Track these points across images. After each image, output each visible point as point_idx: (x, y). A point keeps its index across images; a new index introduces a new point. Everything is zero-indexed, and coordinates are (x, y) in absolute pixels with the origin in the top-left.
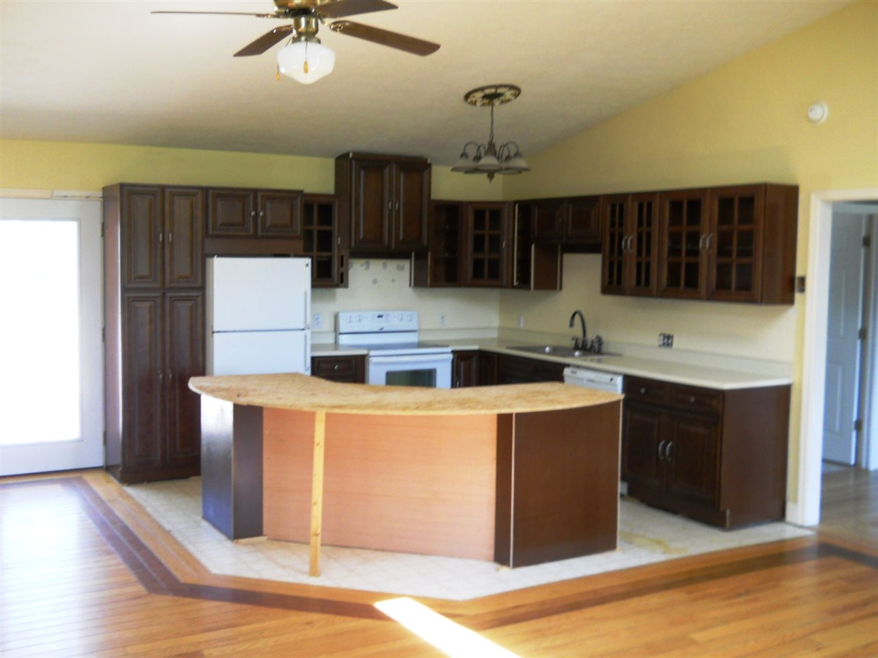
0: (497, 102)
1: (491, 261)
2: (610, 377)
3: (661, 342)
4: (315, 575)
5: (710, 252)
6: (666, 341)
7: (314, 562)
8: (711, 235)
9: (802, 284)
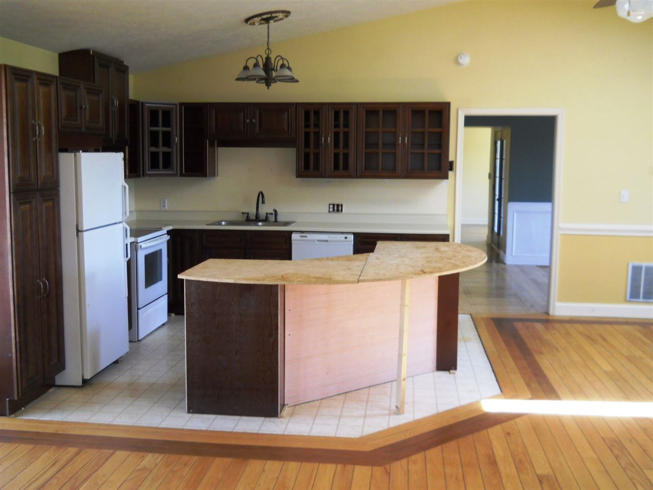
0: (272, 22)
1: (164, 154)
2: (344, 236)
3: (331, 210)
4: (403, 413)
5: (406, 146)
6: (336, 208)
7: (403, 403)
8: (407, 134)
9: (451, 166)
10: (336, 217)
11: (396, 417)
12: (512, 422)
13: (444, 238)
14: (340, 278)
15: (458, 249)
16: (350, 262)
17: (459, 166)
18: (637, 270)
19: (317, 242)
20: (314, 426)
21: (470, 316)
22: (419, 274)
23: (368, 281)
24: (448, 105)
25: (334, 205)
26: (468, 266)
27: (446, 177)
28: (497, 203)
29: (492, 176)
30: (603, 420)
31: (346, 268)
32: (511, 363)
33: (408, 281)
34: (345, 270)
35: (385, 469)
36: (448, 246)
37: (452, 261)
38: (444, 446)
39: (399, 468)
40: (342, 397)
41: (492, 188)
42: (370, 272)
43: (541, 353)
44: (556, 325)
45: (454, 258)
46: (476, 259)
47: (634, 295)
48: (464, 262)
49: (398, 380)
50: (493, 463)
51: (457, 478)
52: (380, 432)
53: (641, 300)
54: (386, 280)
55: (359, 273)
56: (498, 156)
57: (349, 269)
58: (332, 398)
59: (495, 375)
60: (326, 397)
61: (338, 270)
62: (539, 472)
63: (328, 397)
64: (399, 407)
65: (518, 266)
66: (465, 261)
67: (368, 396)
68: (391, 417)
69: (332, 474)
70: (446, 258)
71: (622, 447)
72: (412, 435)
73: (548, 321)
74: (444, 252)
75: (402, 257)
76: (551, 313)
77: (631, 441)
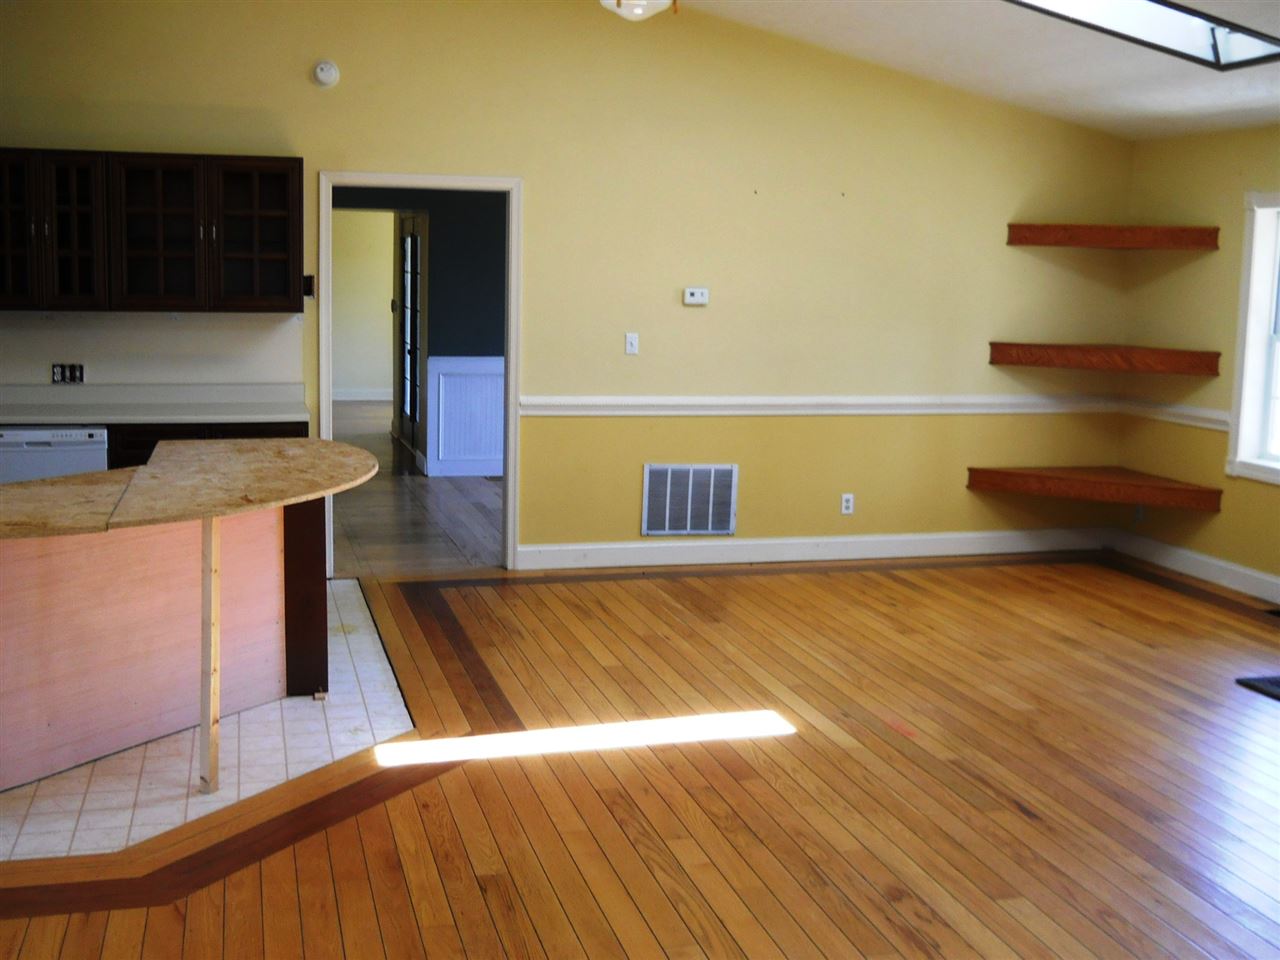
2: (87, 432)
3: (58, 377)
4: (217, 789)
5: (215, 245)
6: (68, 374)
7: (215, 769)
8: (215, 221)
9: (308, 286)
10: (69, 393)
11: (201, 798)
12: (434, 782)
13: (298, 430)
14: (67, 523)
15: (323, 450)
16: (92, 488)
17: (325, 286)
18: (657, 477)
19: (25, 447)
20: (22, 839)
21: (357, 582)
22: (239, 506)
23: (128, 524)
24: (298, 163)
25: (63, 367)
26: (338, 485)
27: (298, 308)
28: (408, 358)
29: (398, 306)
30: (598, 757)
31: (83, 500)
32: (434, 668)
33: (216, 521)
34: (79, 503)
35: (177, 909)
36: (302, 446)
37: (308, 476)
38: (298, 845)
39: (204, 903)
40: (85, 770)
41: (398, 328)
42: (136, 505)
43: (491, 644)
44: (521, 589)
45: (312, 471)
46: (355, 469)
47: (655, 523)
48: (332, 477)
49: (202, 724)
50: (394, 865)
51: (323, 907)
52: (168, 834)
53: (667, 531)
54: (167, 520)
55: (111, 508)
56: (408, 268)
57: (88, 502)
58: (64, 774)
59: (403, 695)
60: (49, 774)
61: (64, 506)
62: (480, 871)
63: (54, 775)
64: (208, 779)
65: (450, 479)
66: (335, 474)
67: (143, 762)
68: (192, 800)
69: (60, 935)
70: (298, 470)
71: (632, 804)
72: (234, 832)
73: (505, 582)
74: (293, 458)
75: (206, 472)
76: (510, 566)
77: (646, 791)
